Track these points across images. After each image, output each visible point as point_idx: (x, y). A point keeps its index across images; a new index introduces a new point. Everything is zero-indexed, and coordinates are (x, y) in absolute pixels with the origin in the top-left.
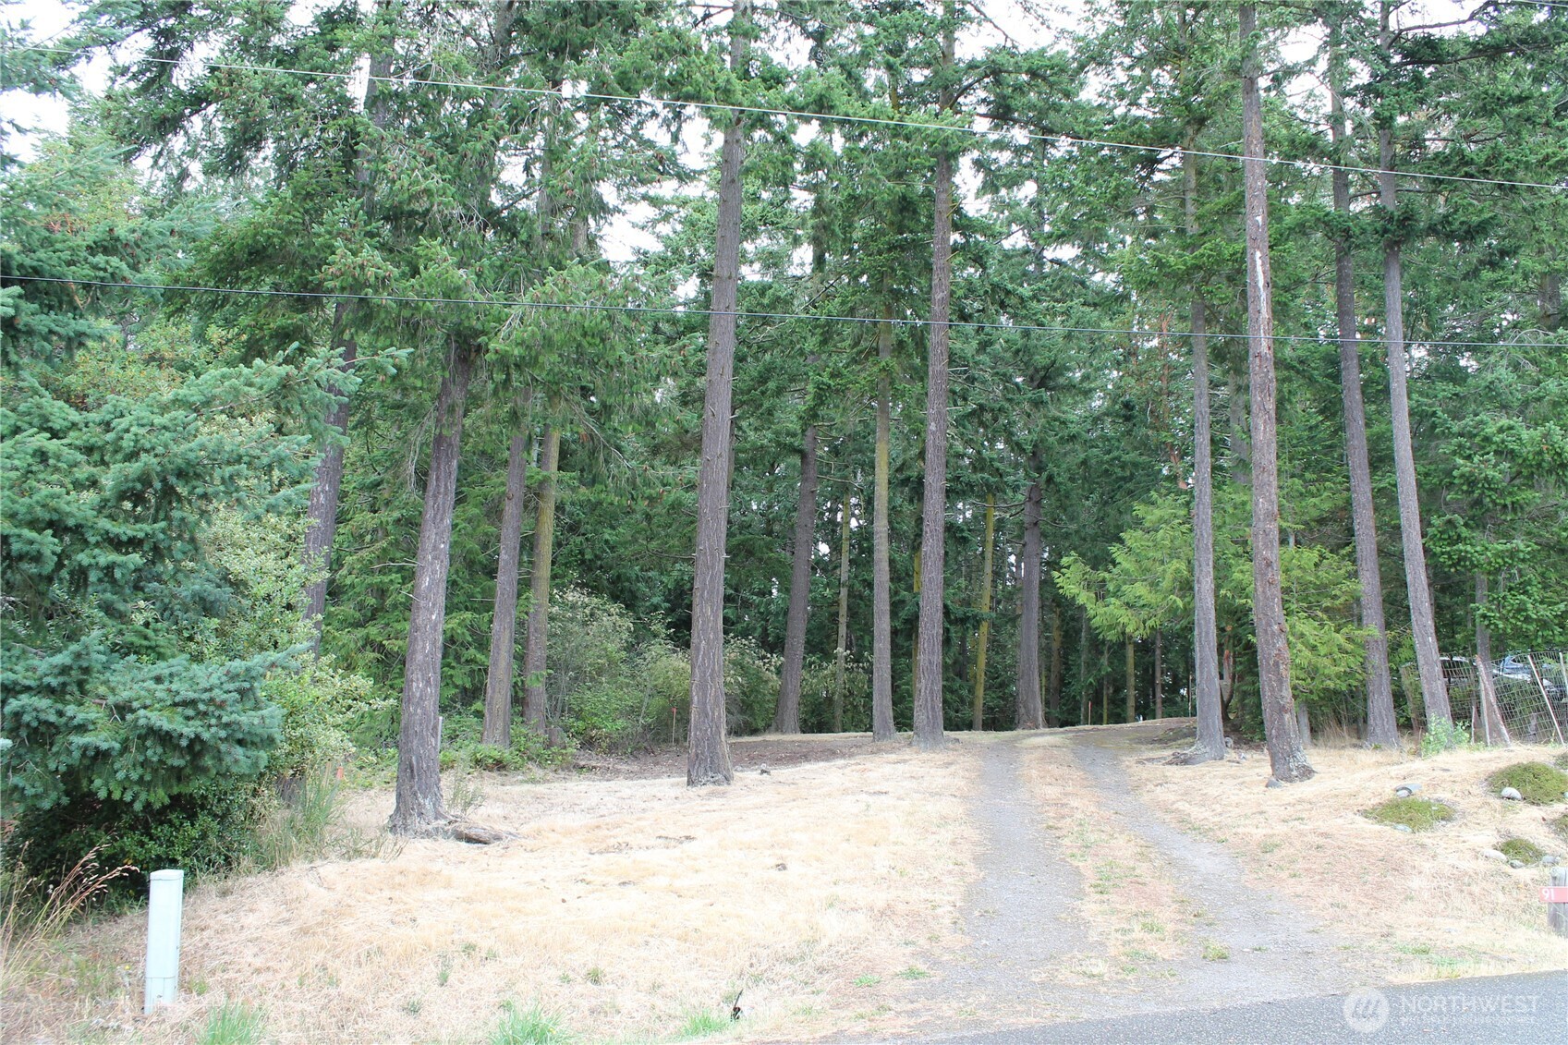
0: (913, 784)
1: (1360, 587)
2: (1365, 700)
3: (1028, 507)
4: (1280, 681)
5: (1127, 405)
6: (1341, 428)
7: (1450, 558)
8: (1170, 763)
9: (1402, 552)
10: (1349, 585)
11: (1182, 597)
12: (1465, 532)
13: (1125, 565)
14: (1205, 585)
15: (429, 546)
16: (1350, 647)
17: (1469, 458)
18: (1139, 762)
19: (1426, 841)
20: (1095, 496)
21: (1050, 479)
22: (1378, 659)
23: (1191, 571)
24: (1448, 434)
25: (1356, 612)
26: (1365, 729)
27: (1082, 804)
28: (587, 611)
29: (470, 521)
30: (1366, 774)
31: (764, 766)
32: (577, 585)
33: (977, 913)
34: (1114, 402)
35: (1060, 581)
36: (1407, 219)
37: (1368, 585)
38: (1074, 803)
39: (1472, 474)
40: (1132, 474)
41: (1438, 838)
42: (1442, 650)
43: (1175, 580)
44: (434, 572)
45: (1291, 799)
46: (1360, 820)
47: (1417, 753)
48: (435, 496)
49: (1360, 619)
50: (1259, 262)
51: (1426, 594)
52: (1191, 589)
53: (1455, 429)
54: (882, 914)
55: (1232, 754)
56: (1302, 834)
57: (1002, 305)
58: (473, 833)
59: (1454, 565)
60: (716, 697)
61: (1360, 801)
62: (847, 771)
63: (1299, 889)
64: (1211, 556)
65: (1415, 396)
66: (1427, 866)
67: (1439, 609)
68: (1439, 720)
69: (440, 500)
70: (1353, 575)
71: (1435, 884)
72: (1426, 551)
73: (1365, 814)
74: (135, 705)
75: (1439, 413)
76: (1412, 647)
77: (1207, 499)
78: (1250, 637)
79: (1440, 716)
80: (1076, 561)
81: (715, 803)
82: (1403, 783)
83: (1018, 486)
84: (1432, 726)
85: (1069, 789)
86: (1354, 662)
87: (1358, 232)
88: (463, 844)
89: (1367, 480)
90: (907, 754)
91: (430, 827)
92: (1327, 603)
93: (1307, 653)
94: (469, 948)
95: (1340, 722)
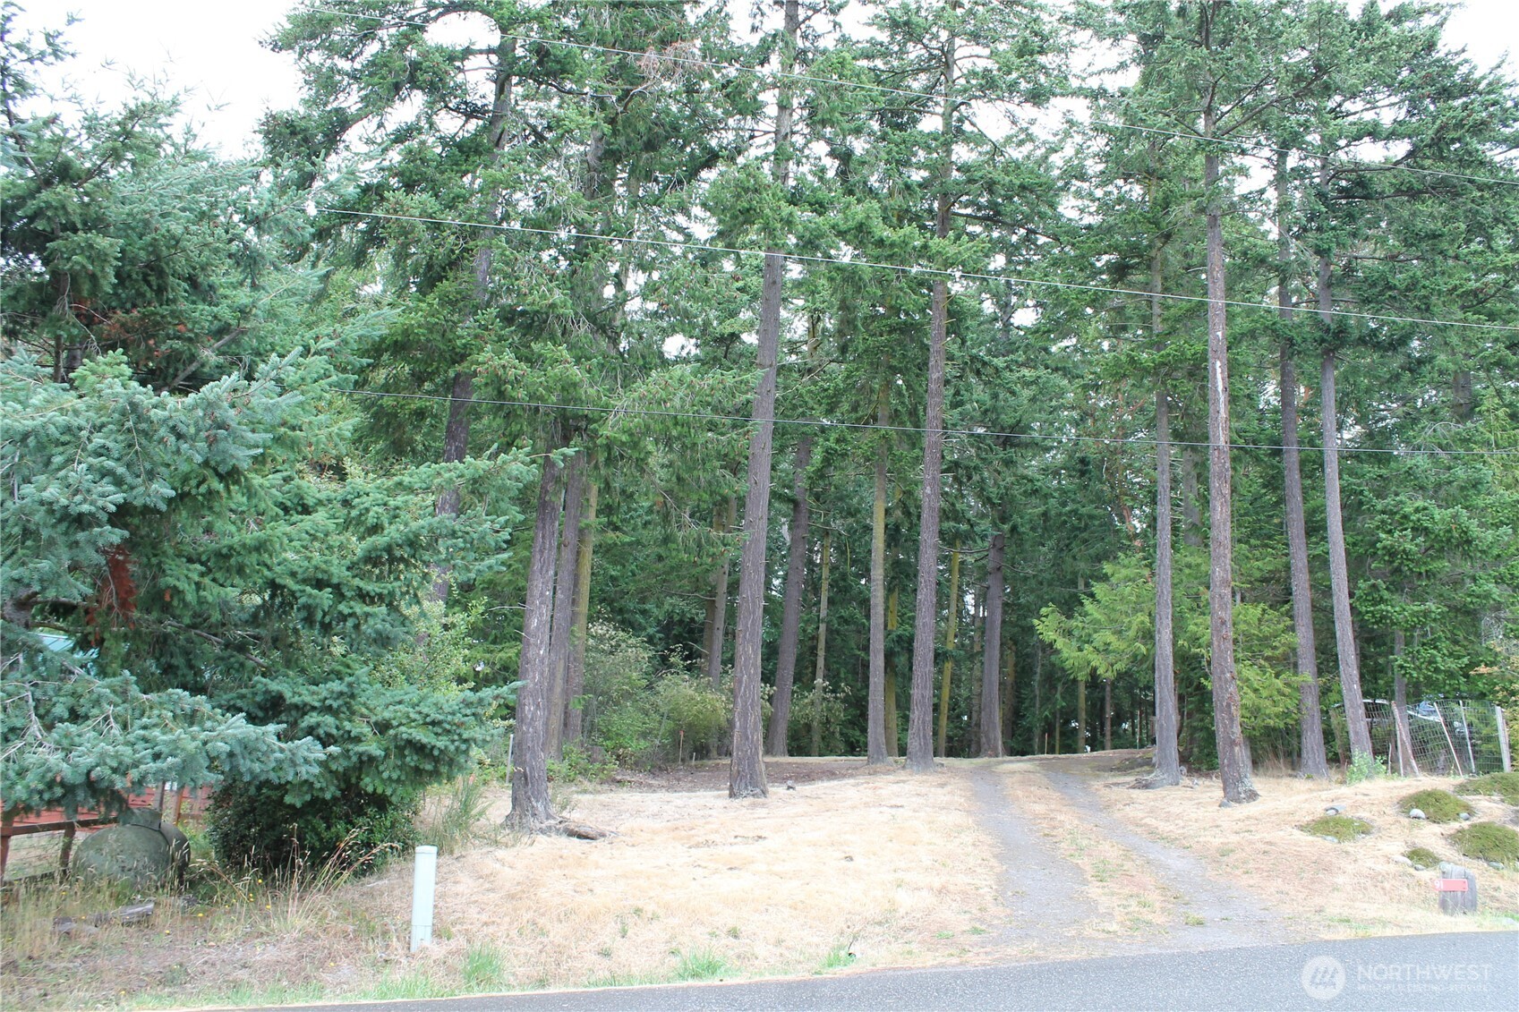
0: (921, 800)
1: (1297, 640)
2: (1299, 736)
3: (992, 553)
4: (1232, 720)
5: (1083, 461)
6: (1281, 501)
7: (1373, 616)
8: (1133, 787)
9: (1332, 608)
10: (1287, 638)
11: (1145, 644)
12: (1386, 595)
13: (1096, 615)
14: (1165, 636)
15: (536, 593)
16: (1287, 691)
17: (1390, 532)
18: (1106, 786)
19: (1349, 849)
20: (1050, 543)
21: (1014, 529)
22: (1311, 702)
23: (1152, 622)
24: (1372, 511)
25: (1292, 660)
26: (1299, 762)
27: (1067, 819)
28: (613, 643)
29: (521, 561)
30: (1303, 797)
31: (790, 783)
32: (605, 619)
33: (1010, 894)
34: (1071, 457)
35: (1040, 628)
36: (1341, 332)
37: (1303, 638)
38: (1061, 817)
39: (1392, 546)
40: (1086, 525)
41: (1359, 847)
42: (1365, 695)
43: (1139, 630)
44: (541, 615)
45: (1241, 816)
46: (1297, 833)
47: (1343, 782)
48: (542, 552)
49: (1296, 665)
50: (1219, 370)
51: (1353, 649)
52: (1152, 637)
53: (1379, 507)
54: (940, 892)
55: (1186, 781)
56: (1251, 843)
57: (978, 373)
58: (582, 830)
59: (1376, 623)
60: (755, 723)
61: (1297, 818)
62: (861, 788)
63: (1251, 882)
64: (1170, 611)
65: (1346, 477)
66: (1350, 868)
67: (1363, 657)
68: (1362, 755)
69: (546, 555)
70: (1292, 629)
71: (1356, 880)
72: (1352, 608)
73: (1301, 828)
74: (395, 723)
75: (1366, 493)
76: (1340, 692)
77: (1167, 562)
78: (1202, 680)
79: (1363, 751)
80: (1053, 612)
81: (761, 812)
82: (1331, 805)
83: (986, 536)
84: (1356, 759)
85: (1053, 807)
86: (1291, 704)
87: (1299, 341)
88: (575, 839)
89: (1304, 548)
90: (902, 775)
91: (543, 826)
92: (1268, 653)
93: (1252, 695)
94: (638, 911)
95: (1277, 756)
